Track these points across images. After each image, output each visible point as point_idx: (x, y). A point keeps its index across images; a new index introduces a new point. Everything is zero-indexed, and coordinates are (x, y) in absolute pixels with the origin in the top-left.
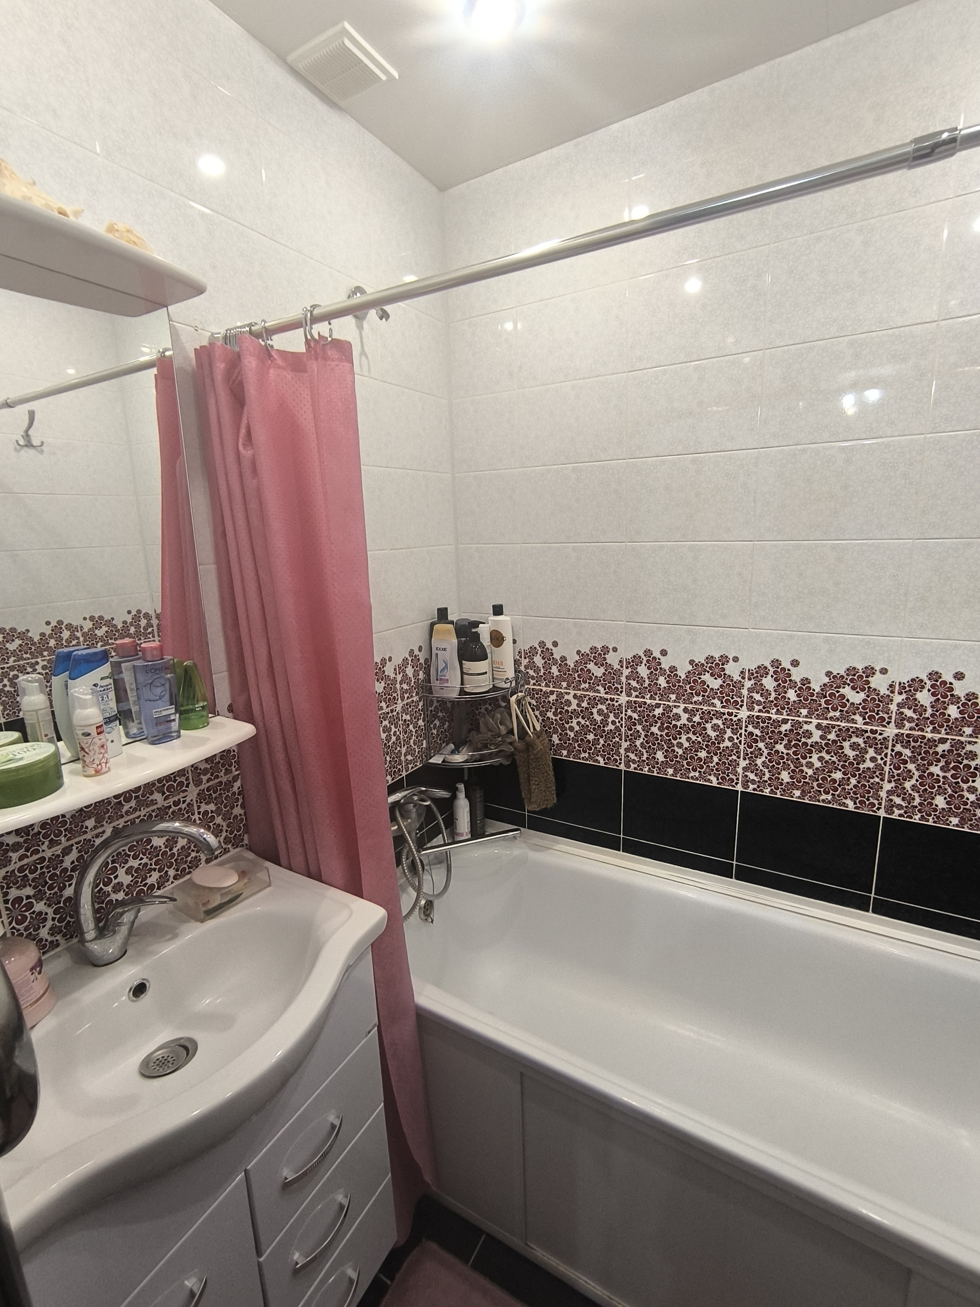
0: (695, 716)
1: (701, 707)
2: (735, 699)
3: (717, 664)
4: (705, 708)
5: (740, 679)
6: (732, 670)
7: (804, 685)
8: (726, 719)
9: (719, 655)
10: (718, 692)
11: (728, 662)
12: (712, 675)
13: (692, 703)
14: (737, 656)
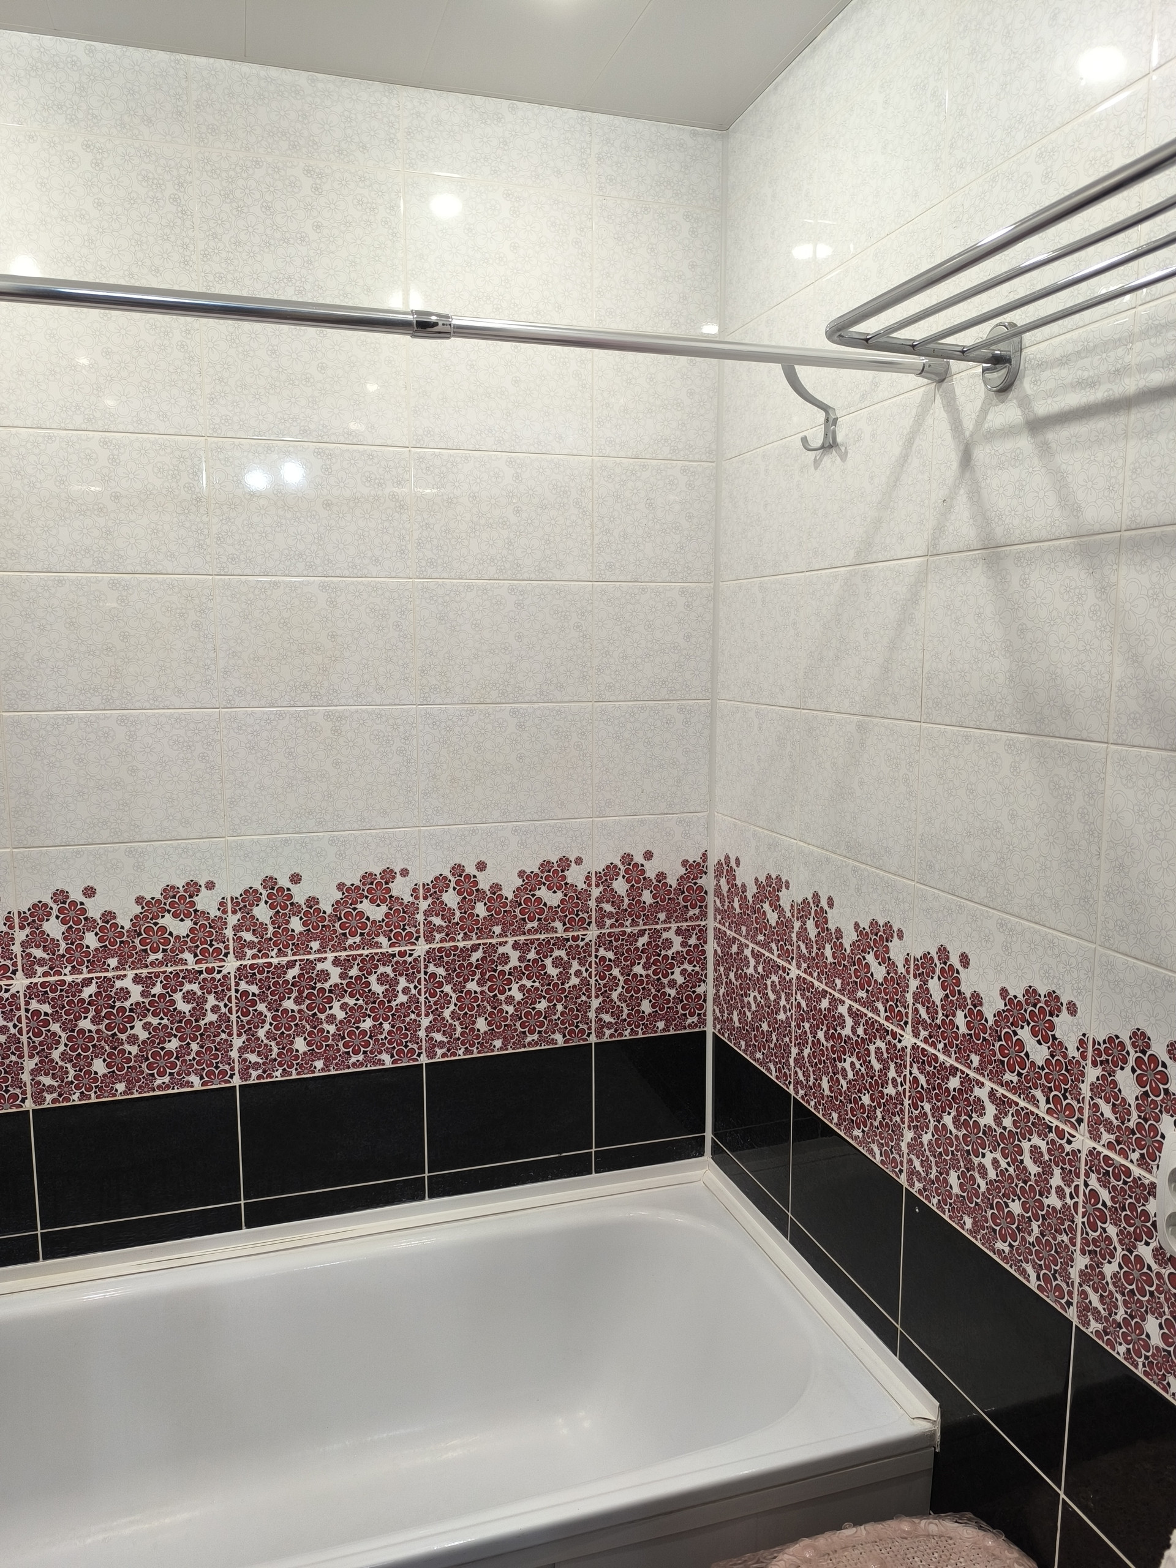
0: (154, 985)
1: (163, 969)
2: (216, 945)
3: (182, 897)
4: (169, 969)
5: (219, 914)
6: (206, 902)
7: (311, 907)
8: (204, 980)
9: (183, 883)
10: (188, 940)
11: (199, 891)
12: (175, 916)
13: (147, 966)
14: (211, 879)
